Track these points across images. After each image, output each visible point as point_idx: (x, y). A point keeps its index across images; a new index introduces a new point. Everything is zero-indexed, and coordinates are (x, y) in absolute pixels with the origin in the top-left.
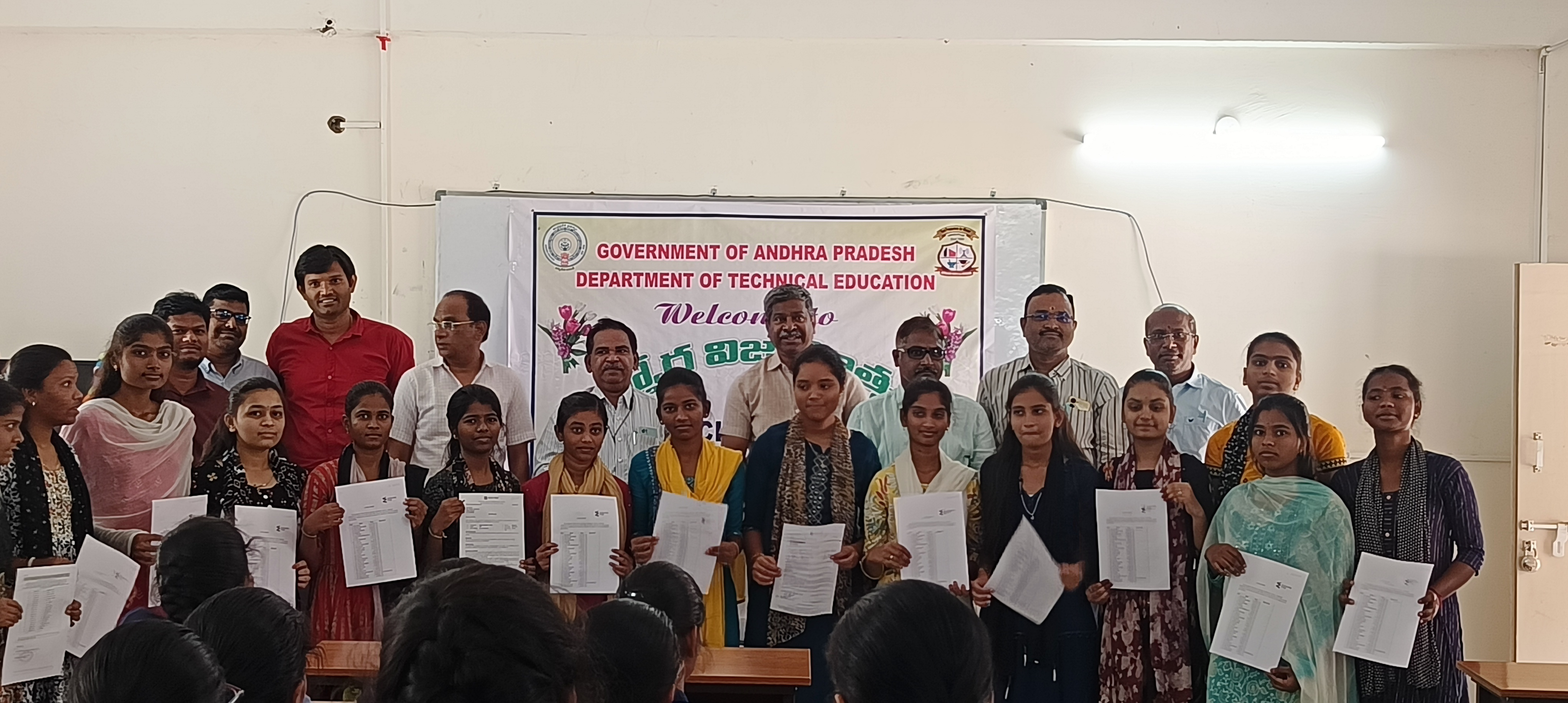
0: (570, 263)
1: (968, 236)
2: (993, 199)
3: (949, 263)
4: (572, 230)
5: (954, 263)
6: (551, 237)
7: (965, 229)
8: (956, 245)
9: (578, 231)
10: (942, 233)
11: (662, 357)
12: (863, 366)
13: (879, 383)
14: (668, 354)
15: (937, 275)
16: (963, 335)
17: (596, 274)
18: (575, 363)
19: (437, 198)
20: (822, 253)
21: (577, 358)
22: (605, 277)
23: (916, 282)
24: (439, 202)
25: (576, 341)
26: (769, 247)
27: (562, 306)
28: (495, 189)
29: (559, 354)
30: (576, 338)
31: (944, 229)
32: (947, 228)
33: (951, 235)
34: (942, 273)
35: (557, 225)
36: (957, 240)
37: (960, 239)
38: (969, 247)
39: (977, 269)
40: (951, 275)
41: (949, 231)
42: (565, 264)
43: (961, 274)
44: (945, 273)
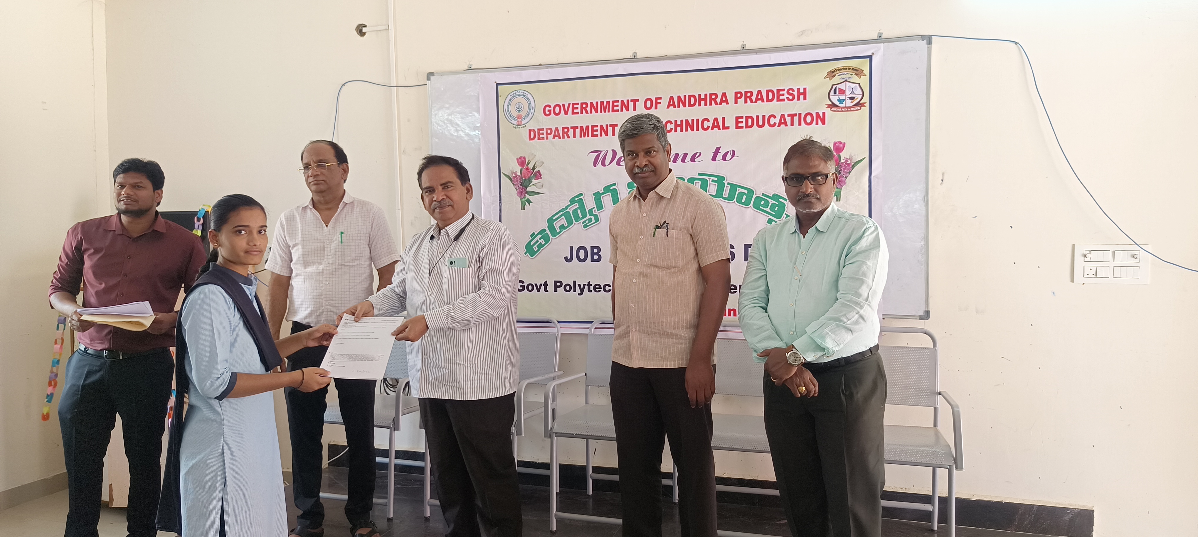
0: (524, 122)
1: (856, 74)
2: (880, 39)
3: (839, 100)
4: (524, 96)
5: (844, 100)
6: (509, 102)
7: (853, 69)
8: (845, 83)
9: (529, 96)
10: (832, 74)
11: (594, 194)
12: (762, 195)
13: (776, 210)
14: (599, 191)
15: (828, 112)
16: (853, 164)
17: (543, 129)
18: (529, 202)
19: (428, 79)
20: (724, 99)
21: (531, 198)
22: (549, 132)
23: (809, 119)
24: (429, 81)
25: (530, 184)
26: (679, 97)
27: (519, 157)
28: (469, 68)
29: (518, 195)
30: (530, 182)
31: (833, 70)
32: (837, 69)
33: (840, 75)
34: (833, 109)
35: (514, 92)
36: (846, 79)
37: (849, 78)
38: (858, 85)
39: (865, 105)
40: (841, 111)
41: (839, 72)
42: (520, 123)
43: (850, 109)
44: (835, 109)
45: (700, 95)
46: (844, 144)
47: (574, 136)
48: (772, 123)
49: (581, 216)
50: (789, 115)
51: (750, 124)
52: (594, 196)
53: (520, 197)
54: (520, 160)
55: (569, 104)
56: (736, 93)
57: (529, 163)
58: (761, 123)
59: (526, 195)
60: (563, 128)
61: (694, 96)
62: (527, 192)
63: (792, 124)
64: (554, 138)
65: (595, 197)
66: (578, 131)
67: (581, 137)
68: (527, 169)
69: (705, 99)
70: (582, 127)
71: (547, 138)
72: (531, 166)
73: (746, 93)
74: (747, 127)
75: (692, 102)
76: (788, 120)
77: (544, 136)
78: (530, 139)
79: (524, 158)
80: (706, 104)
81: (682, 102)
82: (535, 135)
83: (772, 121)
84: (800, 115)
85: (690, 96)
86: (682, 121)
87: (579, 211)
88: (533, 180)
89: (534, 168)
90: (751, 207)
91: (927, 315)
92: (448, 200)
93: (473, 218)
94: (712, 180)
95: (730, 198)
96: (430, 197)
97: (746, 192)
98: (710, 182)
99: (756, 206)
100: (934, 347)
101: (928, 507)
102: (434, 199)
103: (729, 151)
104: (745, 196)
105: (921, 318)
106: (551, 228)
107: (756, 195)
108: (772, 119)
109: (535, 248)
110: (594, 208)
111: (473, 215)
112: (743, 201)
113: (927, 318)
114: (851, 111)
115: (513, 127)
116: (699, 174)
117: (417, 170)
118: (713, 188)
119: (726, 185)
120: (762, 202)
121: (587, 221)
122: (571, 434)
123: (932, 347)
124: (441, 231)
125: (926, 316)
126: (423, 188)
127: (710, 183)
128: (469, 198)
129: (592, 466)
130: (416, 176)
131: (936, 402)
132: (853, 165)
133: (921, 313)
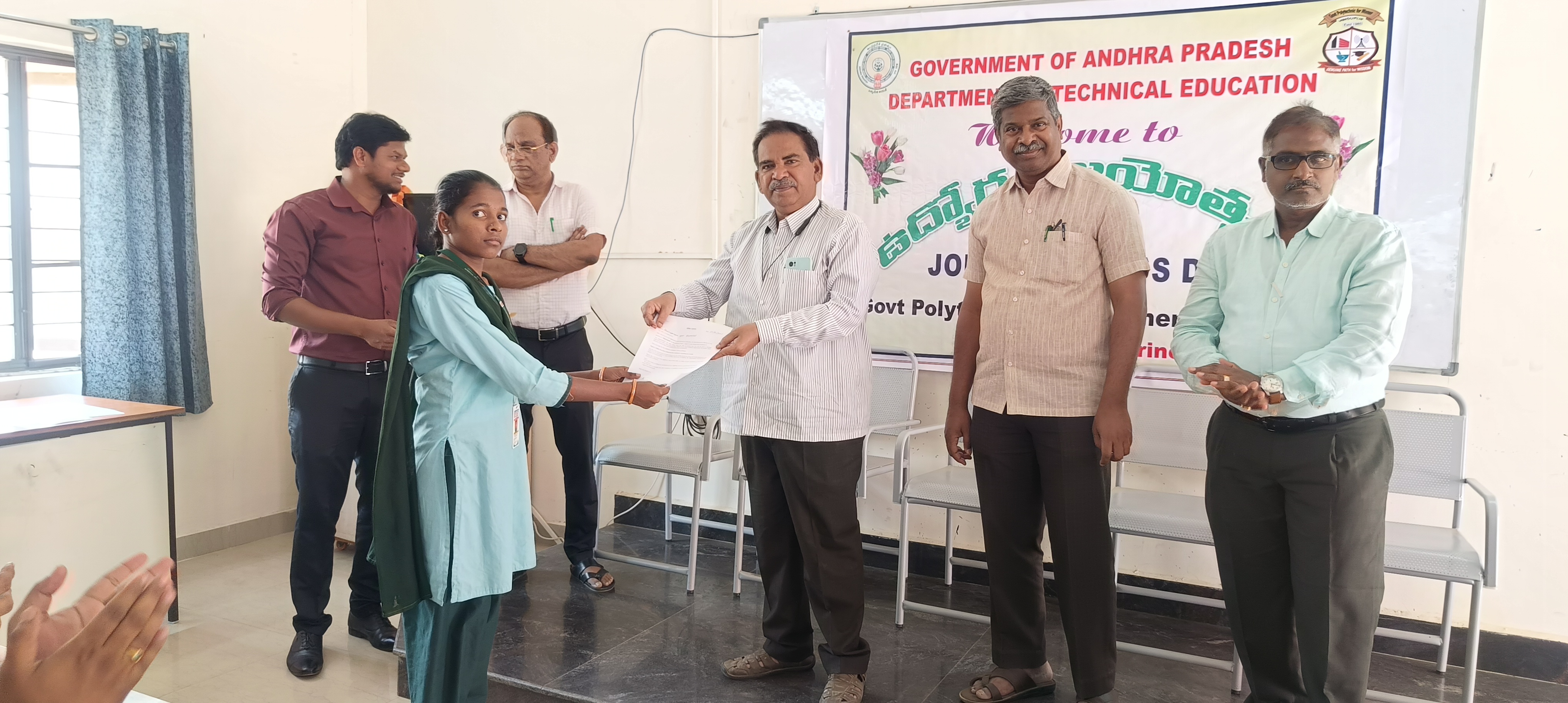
0: (883, 84)
1: (1368, 19)
3: (1340, 57)
4: (886, 49)
5: (1347, 56)
6: (865, 58)
7: (1364, 11)
8: (1350, 31)
9: (893, 49)
10: (1331, 19)
11: (974, 184)
12: (1214, 191)
13: (1233, 211)
14: (981, 180)
15: (1321, 73)
16: (1354, 148)
17: (909, 95)
18: (884, 192)
19: (761, 26)
20: (1167, 55)
21: (887, 187)
22: (917, 98)
23: (1291, 84)
24: (762, 30)
25: (886, 169)
26: (1101, 52)
27: (874, 132)
28: (814, 13)
29: (870, 183)
30: (887, 165)
31: (1333, 13)
32: (1339, 11)
33: (1344, 20)
34: (1329, 69)
35: (873, 44)
36: (1352, 25)
37: (1356, 24)
38: (1370, 34)
39: (1379, 63)
40: (1341, 72)
41: (1342, 15)
42: (878, 86)
43: (1355, 70)
44: (1332, 70)
45: (1131, 50)
46: (1343, 120)
47: (952, 104)
48: (1235, 89)
49: (954, 213)
50: (1261, 78)
51: (1202, 89)
52: (974, 186)
53: (873, 185)
54: (875, 136)
55: (947, 61)
56: (1185, 47)
57: (887, 141)
58: (1218, 89)
59: (881, 183)
60: (937, 93)
61: (1123, 51)
62: (883, 180)
63: (1265, 91)
64: (923, 106)
65: (975, 188)
66: (957, 97)
67: (960, 104)
68: (885, 148)
69: (1139, 55)
70: (962, 92)
71: (914, 107)
72: (889, 144)
73: (1200, 46)
74: (1198, 94)
75: (1120, 59)
76: (1260, 84)
77: (910, 103)
78: (891, 107)
79: (882, 133)
80: (1139, 62)
81: (1106, 58)
82: (897, 102)
83: (1236, 86)
84: (1278, 77)
85: (1117, 51)
86: (1104, 85)
87: (952, 206)
88: (892, 164)
89: (894, 147)
90: (1196, 206)
91: (1453, 369)
92: (791, 179)
93: (820, 206)
94: (1143, 168)
95: (1167, 194)
96: (769, 174)
97: (1190, 185)
98: (1139, 170)
99: (1205, 206)
100: (1461, 415)
101: (1435, 640)
102: (773, 177)
103: (1169, 128)
104: (1188, 192)
105: (1444, 373)
106: (914, 229)
107: (1204, 190)
108: (1235, 83)
109: (890, 255)
110: (973, 202)
111: (821, 202)
112: (1186, 198)
113: (1454, 374)
114: (1357, 71)
115: (869, 91)
116: (1125, 159)
117: (753, 139)
118: (1142, 180)
119: (1162, 174)
120: (1214, 201)
121: (963, 221)
122: (929, 500)
123: (1459, 415)
124: (780, 222)
125: (1452, 371)
126: (760, 161)
127: (1139, 173)
128: (817, 179)
129: (953, 548)
130: (751, 148)
131: (1458, 493)
132: (1355, 150)
133: (1445, 366)
